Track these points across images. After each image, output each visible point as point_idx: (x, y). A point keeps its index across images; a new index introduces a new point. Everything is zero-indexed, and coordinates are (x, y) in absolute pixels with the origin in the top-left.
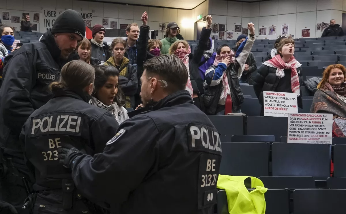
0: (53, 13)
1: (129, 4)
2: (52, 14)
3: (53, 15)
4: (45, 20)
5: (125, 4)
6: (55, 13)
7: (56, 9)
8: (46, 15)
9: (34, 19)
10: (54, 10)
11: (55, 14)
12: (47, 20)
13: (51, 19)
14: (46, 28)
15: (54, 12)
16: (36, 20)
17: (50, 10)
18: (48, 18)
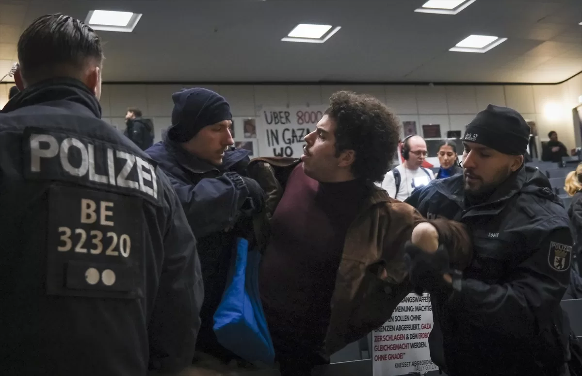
0: (283, 115)
1: (436, 84)
2: (281, 117)
3: (284, 120)
4: (267, 131)
5: (426, 84)
6: (287, 114)
7: (288, 106)
8: (269, 121)
9: (246, 131)
10: (284, 109)
11: (287, 118)
12: (272, 133)
13: (280, 128)
14: (272, 148)
15: (286, 112)
16: (248, 134)
17: (277, 109)
18: (273, 127)
